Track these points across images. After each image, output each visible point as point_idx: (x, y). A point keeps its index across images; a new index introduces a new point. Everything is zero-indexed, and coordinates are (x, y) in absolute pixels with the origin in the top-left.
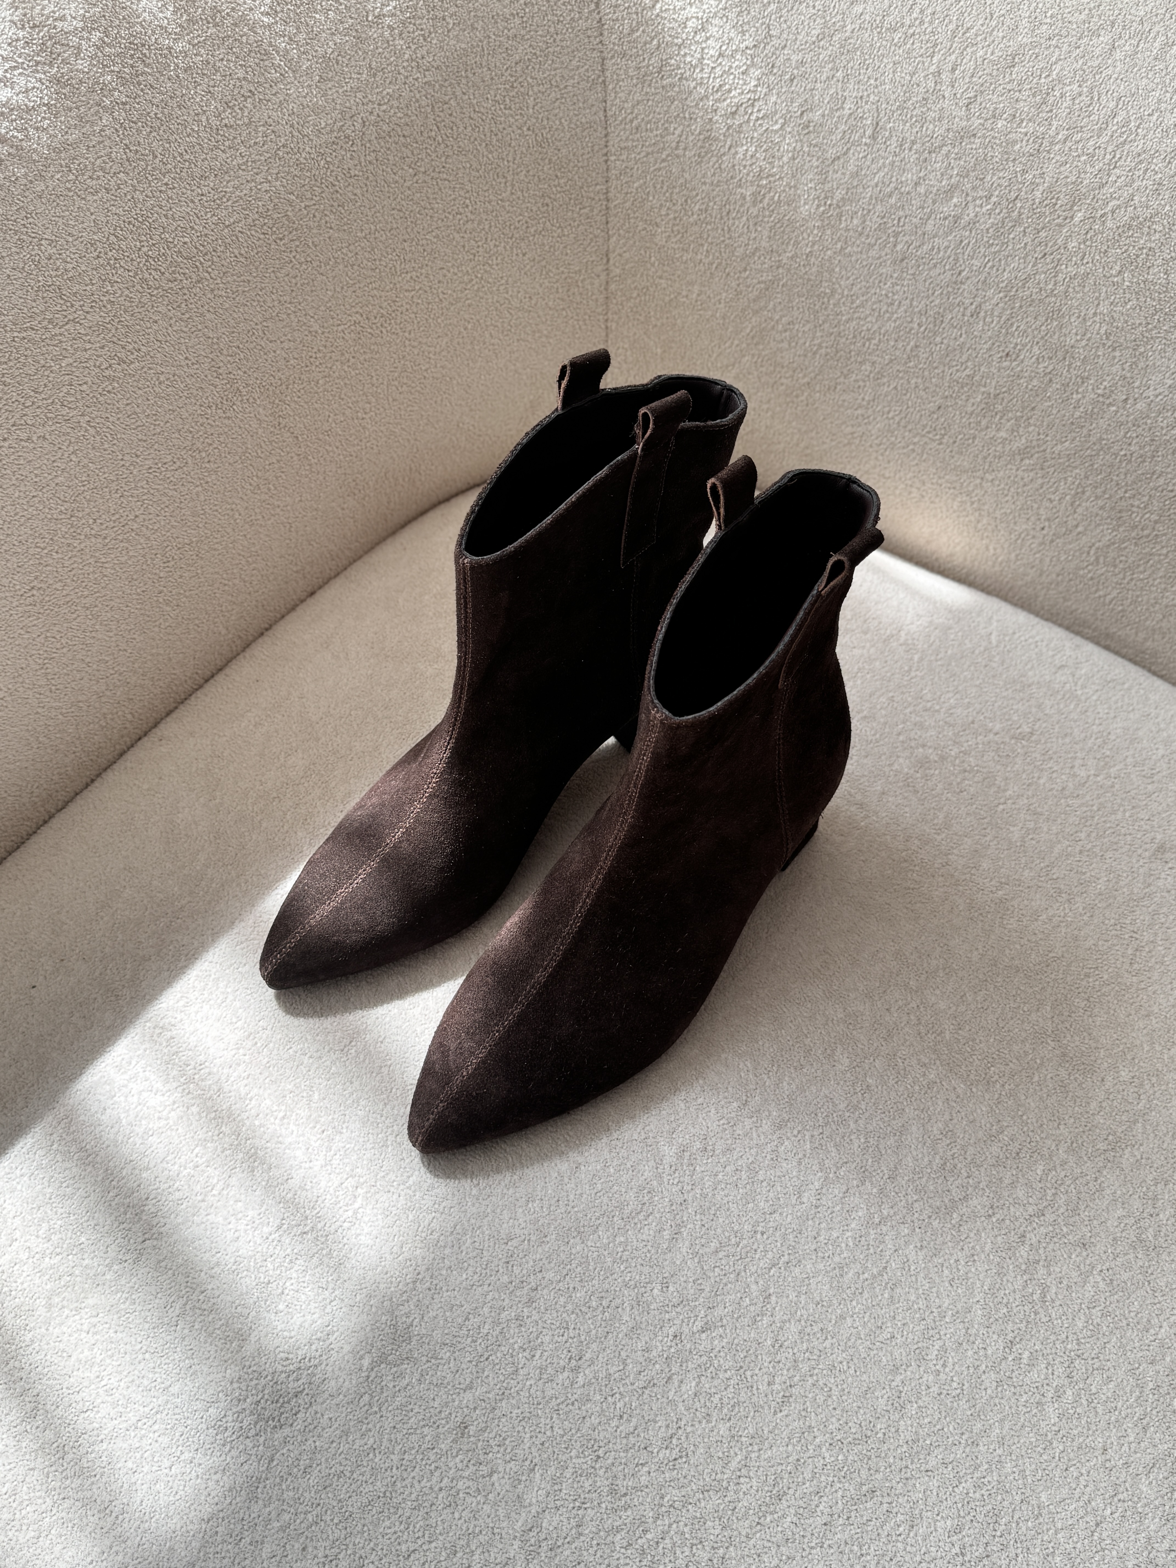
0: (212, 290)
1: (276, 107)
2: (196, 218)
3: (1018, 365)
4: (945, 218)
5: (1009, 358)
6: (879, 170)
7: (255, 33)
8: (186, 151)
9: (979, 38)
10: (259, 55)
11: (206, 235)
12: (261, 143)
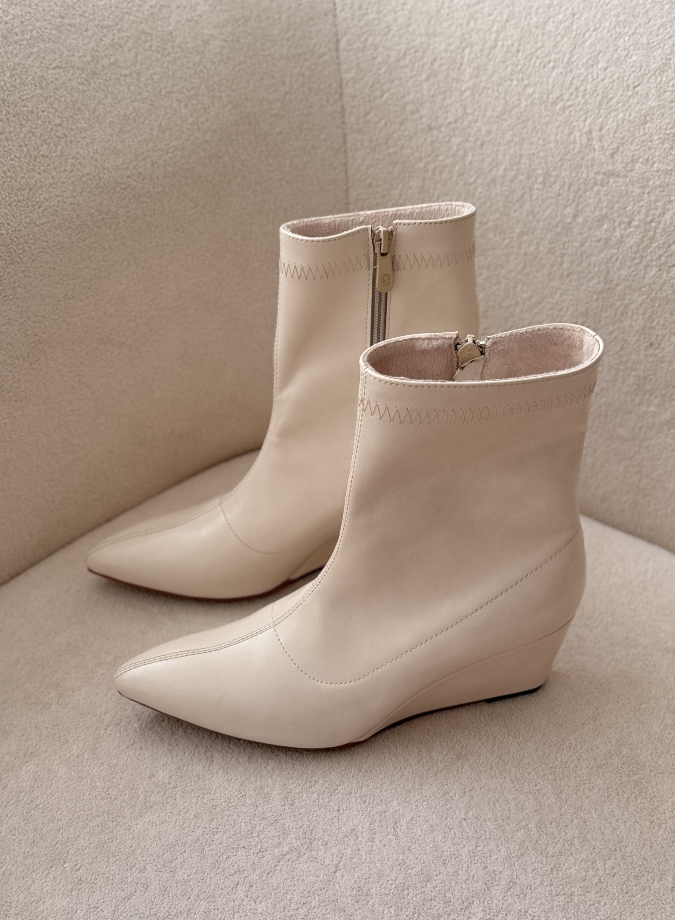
0: (23, 272)
1: (84, 146)
2: (12, 217)
3: (660, 352)
4: (599, 241)
5: (653, 347)
6: (548, 207)
7: (72, 96)
8: (9, 171)
9: (620, 105)
10: (73, 111)
11: (20, 230)
12: (70, 170)
